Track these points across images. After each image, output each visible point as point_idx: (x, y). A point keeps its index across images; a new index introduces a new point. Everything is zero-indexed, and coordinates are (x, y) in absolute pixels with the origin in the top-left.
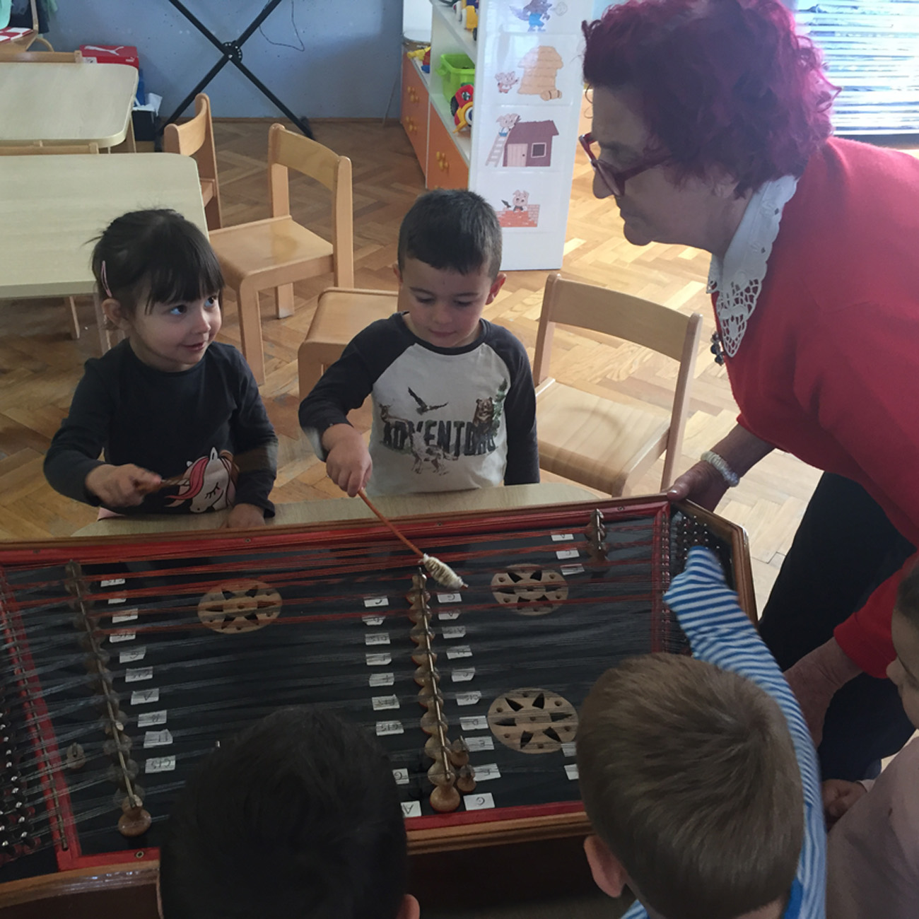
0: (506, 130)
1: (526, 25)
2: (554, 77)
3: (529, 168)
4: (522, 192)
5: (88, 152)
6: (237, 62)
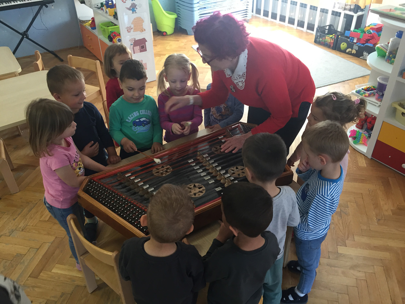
0: (132, 43)
1: (131, 12)
2: (142, 25)
3: (141, 53)
5: (16, 76)
6: (27, 38)
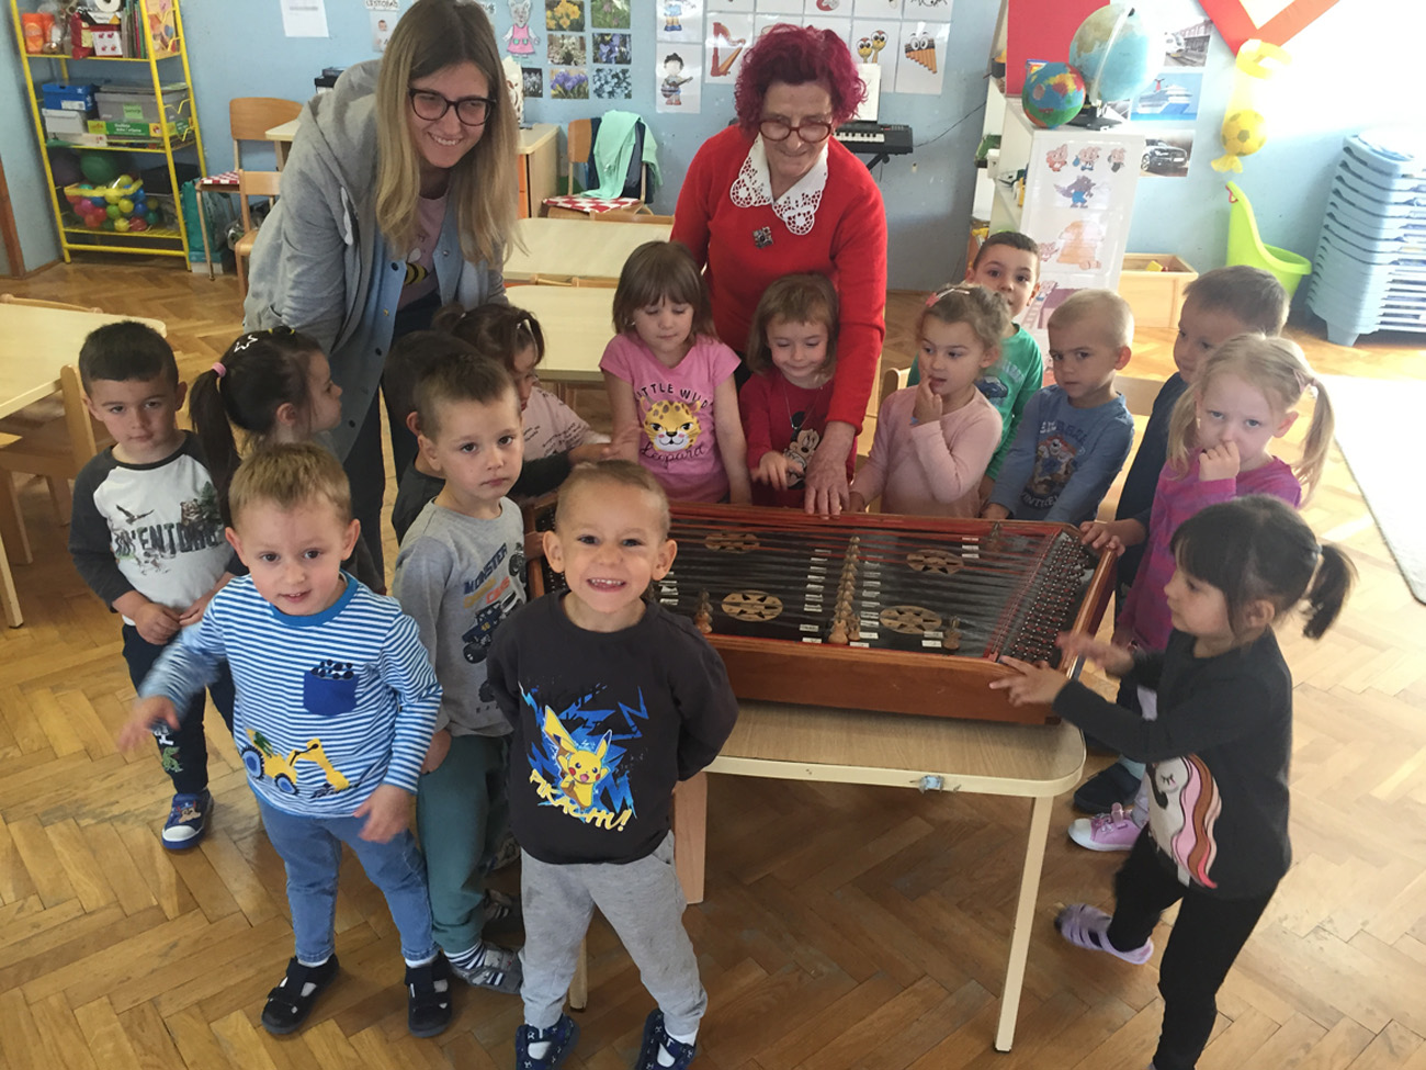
1: (1070, 201)
2: (1094, 249)
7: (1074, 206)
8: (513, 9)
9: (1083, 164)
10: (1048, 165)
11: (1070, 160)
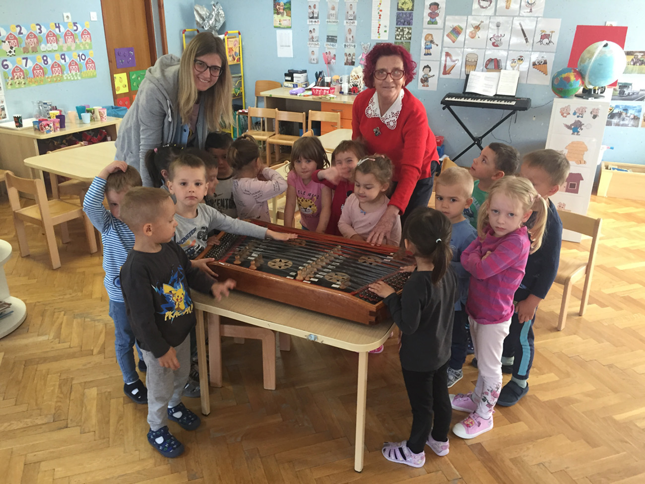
1: (571, 131)
2: (583, 155)
3: (567, 193)
4: (562, 203)
6: (479, 145)
7: (573, 134)
8: (363, 46)
9: (578, 114)
10: (560, 114)
11: (572, 112)
